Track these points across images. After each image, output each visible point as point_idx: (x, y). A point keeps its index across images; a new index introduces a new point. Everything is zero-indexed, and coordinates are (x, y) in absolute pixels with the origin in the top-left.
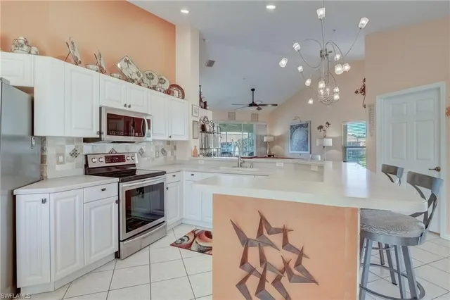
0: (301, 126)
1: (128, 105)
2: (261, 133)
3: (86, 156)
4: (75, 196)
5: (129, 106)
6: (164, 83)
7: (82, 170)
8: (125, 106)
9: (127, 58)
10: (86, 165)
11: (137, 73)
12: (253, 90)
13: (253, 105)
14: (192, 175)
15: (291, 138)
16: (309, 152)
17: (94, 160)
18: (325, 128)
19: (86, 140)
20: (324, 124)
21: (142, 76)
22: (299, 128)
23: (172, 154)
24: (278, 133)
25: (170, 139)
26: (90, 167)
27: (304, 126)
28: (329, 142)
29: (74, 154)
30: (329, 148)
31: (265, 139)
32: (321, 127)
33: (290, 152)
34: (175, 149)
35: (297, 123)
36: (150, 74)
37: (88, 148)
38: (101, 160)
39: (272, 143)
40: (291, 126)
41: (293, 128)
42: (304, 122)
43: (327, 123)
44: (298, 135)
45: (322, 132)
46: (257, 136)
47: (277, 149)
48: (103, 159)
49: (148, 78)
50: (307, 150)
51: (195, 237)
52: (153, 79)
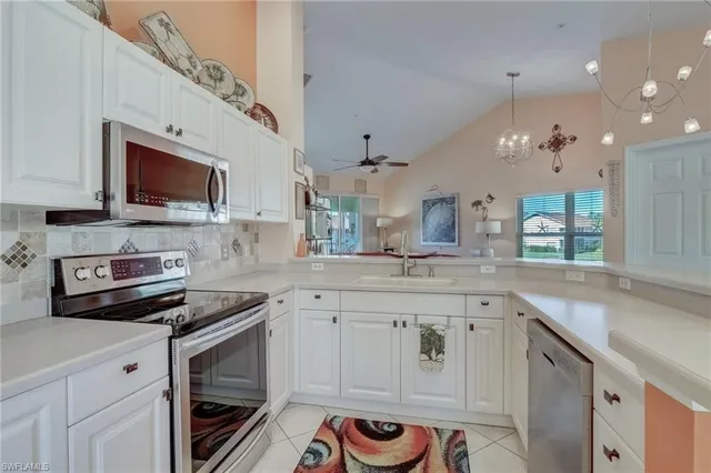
0: (442, 200)
1: (176, 128)
2: (372, 213)
3: (57, 263)
4: (37, 410)
5: (179, 133)
6: (242, 95)
7: (43, 304)
8: (170, 129)
9: (164, 17)
10: (58, 288)
11: (190, 58)
12: (367, 137)
13: (367, 162)
14: (318, 297)
15: (424, 221)
16: (456, 244)
17: (81, 274)
18: (485, 204)
19: (55, 217)
20: (484, 198)
21: (200, 68)
22: (439, 205)
23: (252, 252)
24: (399, 212)
25: (259, 218)
26: (69, 293)
27: (449, 201)
28: (496, 227)
29: (18, 258)
30: (497, 236)
31: (379, 223)
32: (477, 203)
33: (422, 243)
34: (257, 241)
35: (435, 195)
36: (217, 68)
37: (60, 241)
38: (100, 272)
39: (388, 230)
40: (424, 201)
41: (428, 205)
42: (447, 195)
43: (490, 196)
44: (437, 217)
45: (480, 212)
46: (364, 217)
47: (396, 238)
48: (107, 271)
49: (210, 76)
50: (454, 241)
51: (340, 440)
52: (221, 79)
